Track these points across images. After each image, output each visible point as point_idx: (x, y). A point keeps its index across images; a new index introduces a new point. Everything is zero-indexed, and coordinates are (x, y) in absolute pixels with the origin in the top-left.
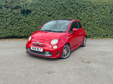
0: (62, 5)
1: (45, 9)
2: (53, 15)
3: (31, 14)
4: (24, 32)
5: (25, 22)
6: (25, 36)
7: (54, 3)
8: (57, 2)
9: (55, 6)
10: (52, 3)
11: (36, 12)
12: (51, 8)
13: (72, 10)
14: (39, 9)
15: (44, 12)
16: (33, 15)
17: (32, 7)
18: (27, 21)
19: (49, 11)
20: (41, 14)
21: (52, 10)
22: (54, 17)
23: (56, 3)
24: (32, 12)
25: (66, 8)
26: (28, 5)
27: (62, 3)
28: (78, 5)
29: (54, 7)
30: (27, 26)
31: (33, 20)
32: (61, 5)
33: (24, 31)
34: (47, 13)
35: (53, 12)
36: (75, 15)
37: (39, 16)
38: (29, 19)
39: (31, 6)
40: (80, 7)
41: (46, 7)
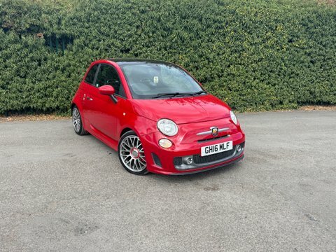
0: (159, 20)
1: (112, 31)
2: (134, 49)
3: (74, 48)
4: (57, 97)
5: (57, 69)
6: (58, 108)
7: (135, 15)
8: (143, 12)
9: (139, 23)
10: (130, 15)
11: (87, 42)
12: (129, 31)
13: (185, 35)
14: (94, 33)
15: (108, 41)
16: (78, 50)
17: (76, 28)
18: (61, 67)
19: (121, 37)
20: (102, 45)
21: (130, 36)
22: (136, 55)
23: (143, 16)
24: (76, 41)
25: (169, 31)
26: (63, 22)
27: (157, 15)
28: (201, 20)
29: (138, 27)
30: (63, 78)
31: (80, 62)
32: (155, 22)
33: (55, 93)
34: (118, 43)
35: (133, 41)
36: (195, 48)
37: (96, 52)
38: (67, 61)
39: (74, 24)
40: (209, 26)
41: (113, 27)
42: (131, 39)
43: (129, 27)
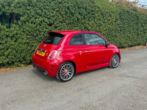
1: (43, 13)
2: (55, 23)
3: (19, 22)
4: (7, 56)
5: (7, 36)
6: (8, 63)
7: (56, 5)
8: (60, 3)
9: (58, 9)
10: (54, 4)
11: (28, 19)
12: (52, 13)
13: (80, 17)
14: (33, 14)
15: (41, 19)
16: (22, 24)
17: (21, 9)
18: (11, 35)
19: (49, 17)
22: (56, 27)
23: (60, 5)
24: (22, 18)
25: (73, 14)
27: (68, 5)
29: (57, 11)
30: (13, 43)
31: (23, 32)
32: (66, 9)
33: (6, 54)
34: (46, 20)
35: (55, 19)
37: (34, 26)
38: (15, 32)
39: (20, 7)
40: (89, 13)
41: (44, 10)
42: (54, 18)
43: (53, 11)
